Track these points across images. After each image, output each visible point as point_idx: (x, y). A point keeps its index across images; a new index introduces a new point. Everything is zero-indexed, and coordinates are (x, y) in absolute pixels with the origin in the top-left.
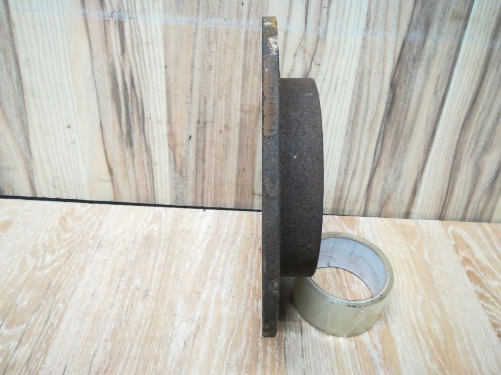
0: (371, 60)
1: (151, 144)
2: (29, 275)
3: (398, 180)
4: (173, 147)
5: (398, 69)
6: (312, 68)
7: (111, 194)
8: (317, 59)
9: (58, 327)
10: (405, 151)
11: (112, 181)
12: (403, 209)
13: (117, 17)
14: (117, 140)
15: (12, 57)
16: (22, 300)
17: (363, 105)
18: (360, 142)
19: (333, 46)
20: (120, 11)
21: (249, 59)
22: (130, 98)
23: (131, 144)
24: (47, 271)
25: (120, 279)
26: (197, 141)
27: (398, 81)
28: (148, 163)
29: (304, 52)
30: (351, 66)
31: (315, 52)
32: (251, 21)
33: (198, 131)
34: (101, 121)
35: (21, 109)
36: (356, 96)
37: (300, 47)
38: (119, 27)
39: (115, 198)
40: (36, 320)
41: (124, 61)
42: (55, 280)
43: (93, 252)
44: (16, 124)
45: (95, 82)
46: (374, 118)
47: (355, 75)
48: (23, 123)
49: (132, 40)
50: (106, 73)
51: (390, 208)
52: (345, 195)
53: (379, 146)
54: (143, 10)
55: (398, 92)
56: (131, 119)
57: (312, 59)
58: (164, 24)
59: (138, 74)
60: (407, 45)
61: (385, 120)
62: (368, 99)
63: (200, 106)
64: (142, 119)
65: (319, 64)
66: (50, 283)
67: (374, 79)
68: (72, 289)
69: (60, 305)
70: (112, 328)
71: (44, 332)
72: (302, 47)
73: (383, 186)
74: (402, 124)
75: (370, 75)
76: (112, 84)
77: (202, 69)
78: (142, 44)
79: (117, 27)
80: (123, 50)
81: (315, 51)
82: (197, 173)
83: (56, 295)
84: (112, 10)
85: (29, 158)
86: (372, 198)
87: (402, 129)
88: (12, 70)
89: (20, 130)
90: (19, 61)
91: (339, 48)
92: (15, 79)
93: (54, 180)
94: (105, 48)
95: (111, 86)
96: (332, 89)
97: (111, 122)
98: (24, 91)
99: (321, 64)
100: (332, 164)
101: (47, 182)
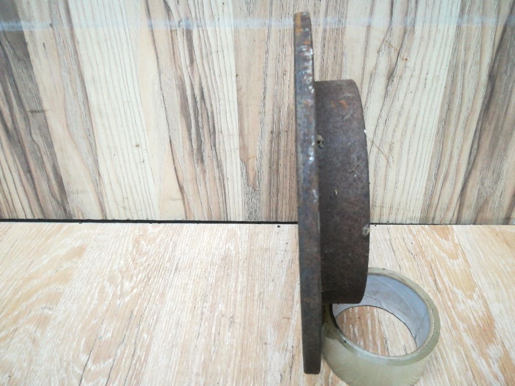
0: (467, 49)
1: (223, 159)
2: (110, 303)
3: (496, 183)
4: (245, 161)
5: (498, 58)
6: (398, 64)
7: (183, 213)
8: (404, 54)
9: (146, 361)
10: (505, 150)
11: (183, 199)
12: (502, 215)
13: (184, 26)
14: (187, 156)
15: (77, 77)
16: (106, 332)
17: (457, 101)
18: (453, 142)
19: (422, 38)
20: (187, 18)
21: (327, 59)
22: (200, 110)
23: (202, 161)
24: (127, 298)
25: (203, 305)
26: (271, 152)
27: (497, 72)
28: (220, 179)
29: (389, 47)
30: (443, 58)
31: (401, 46)
32: (329, 19)
33: (271, 142)
34: (170, 137)
35: (89, 130)
36: (448, 91)
37: (385, 42)
38: (187, 37)
39: (186, 217)
40: (123, 353)
41: (192, 73)
42: (137, 308)
43: (172, 276)
44: (84, 145)
45: (163, 97)
46: (469, 114)
47: (447, 68)
48: (90, 143)
49: (201, 49)
50: (174, 87)
51: (488, 214)
52: (436, 202)
53: (476, 146)
54: (212, 16)
55: (498, 83)
56: (202, 135)
57: (399, 54)
58: (234, 30)
59: (208, 86)
60: (508, 29)
61: (482, 116)
62: (462, 94)
63: (273, 116)
64: (213, 133)
65: (406, 59)
66: (132, 312)
67: (470, 71)
68: (155, 318)
69: (145, 336)
70: (202, 360)
71: (133, 367)
72: (387, 42)
73: (479, 189)
74: (502, 119)
75: (465, 67)
76: (181, 99)
77: (276, 74)
78: (211, 53)
79: (185, 37)
80: (192, 61)
81: (402, 45)
82: (270, 186)
83: (139, 325)
84: (179, 19)
85: (98, 180)
86: (467, 203)
87: (503, 124)
88: (78, 90)
89: (89, 152)
90: (85, 80)
91: (429, 39)
92: (82, 99)
93: (124, 202)
94: (173, 60)
95: (180, 100)
96: (421, 86)
97: (181, 138)
98: (91, 112)
99: (408, 59)
100: (421, 169)
101: (117, 204)
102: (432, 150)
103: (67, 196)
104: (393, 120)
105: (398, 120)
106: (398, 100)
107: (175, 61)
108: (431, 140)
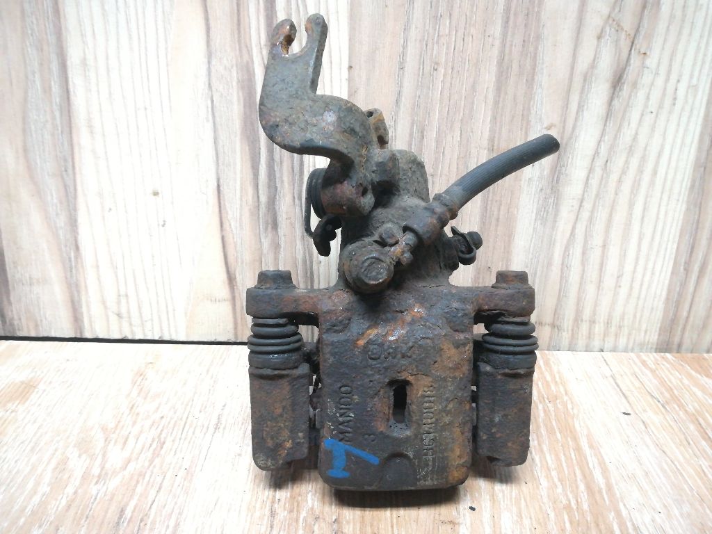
6: (632, 61)
8: (641, 44)
11: (234, 299)
14: (246, 214)
15: (54, 57)
19: (672, 17)
21: (511, 45)
23: (275, 226)
28: (304, 262)
29: (617, 31)
31: (637, 30)
34: (218, 179)
35: (65, 160)
37: (611, 21)
39: (236, 335)
44: (53, 190)
45: (212, 102)
48: (65, 186)
50: (235, 84)
52: (685, 314)
56: (278, 175)
57: (633, 43)
65: (645, 54)
72: (614, 20)
76: (245, 107)
77: (420, 68)
81: (639, 27)
85: (73, 259)
88: (53, 83)
89: (61, 203)
90: (69, 63)
91: (683, 21)
92: (58, 100)
93: (119, 303)
94: (236, 32)
95: (242, 109)
96: (668, 102)
97: (238, 182)
98: (73, 125)
99: (648, 53)
100: (662, 252)
101: (106, 308)
102: (681, 217)
103: (11, 288)
104: (619, 162)
105: (627, 162)
106: (629, 124)
107: (239, 37)
108: (681, 201)
